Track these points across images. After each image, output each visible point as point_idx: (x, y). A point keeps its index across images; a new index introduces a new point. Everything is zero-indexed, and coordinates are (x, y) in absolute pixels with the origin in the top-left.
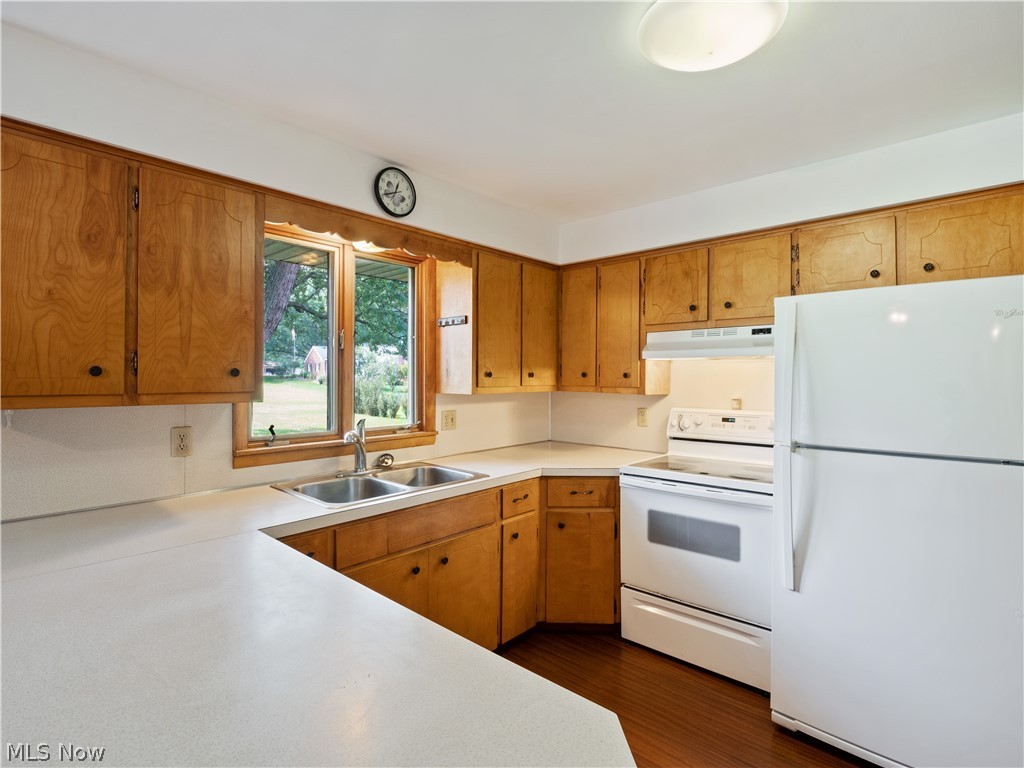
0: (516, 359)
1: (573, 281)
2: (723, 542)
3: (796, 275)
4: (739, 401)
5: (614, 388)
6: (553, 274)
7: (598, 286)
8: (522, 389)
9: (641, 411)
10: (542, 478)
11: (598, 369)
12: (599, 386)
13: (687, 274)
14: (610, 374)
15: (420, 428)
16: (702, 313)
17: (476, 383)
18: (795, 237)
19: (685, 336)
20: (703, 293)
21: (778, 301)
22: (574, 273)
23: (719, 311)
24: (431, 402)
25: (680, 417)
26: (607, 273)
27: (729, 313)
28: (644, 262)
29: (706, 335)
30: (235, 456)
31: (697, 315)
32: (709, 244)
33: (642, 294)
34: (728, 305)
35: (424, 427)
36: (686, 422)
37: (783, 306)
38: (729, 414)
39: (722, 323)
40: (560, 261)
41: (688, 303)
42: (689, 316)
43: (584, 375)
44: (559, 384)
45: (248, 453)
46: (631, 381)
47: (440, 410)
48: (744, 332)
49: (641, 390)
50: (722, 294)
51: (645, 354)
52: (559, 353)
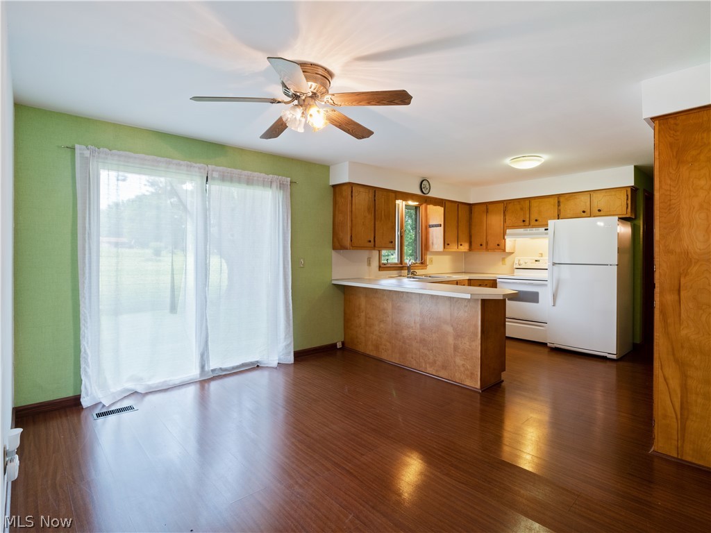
0: (456, 239)
1: (475, 210)
2: (533, 297)
3: (559, 211)
4: (542, 254)
5: (494, 250)
6: (468, 207)
7: (487, 212)
8: (458, 250)
9: (503, 259)
10: (469, 280)
11: (487, 243)
12: (487, 249)
13: (522, 209)
14: (491, 245)
15: (422, 263)
16: (527, 223)
17: (444, 248)
18: (559, 198)
19: (521, 231)
20: (528, 216)
21: (549, 221)
22: (476, 206)
23: (533, 222)
24: (426, 254)
25: (519, 260)
26: (490, 207)
27: (537, 223)
28: (506, 203)
29: (528, 231)
30: (380, 267)
31: (526, 224)
32: (530, 199)
33: (504, 215)
34: (536, 220)
35: (423, 263)
36: (521, 262)
37: (551, 223)
38: (537, 259)
39: (534, 226)
40: (472, 202)
41: (522, 219)
42: (522, 224)
43: (481, 245)
44: (471, 249)
45: (382, 267)
46: (500, 247)
47: (428, 257)
48: (542, 230)
49: (504, 250)
50: (534, 216)
51: (506, 237)
52: (470, 237)
